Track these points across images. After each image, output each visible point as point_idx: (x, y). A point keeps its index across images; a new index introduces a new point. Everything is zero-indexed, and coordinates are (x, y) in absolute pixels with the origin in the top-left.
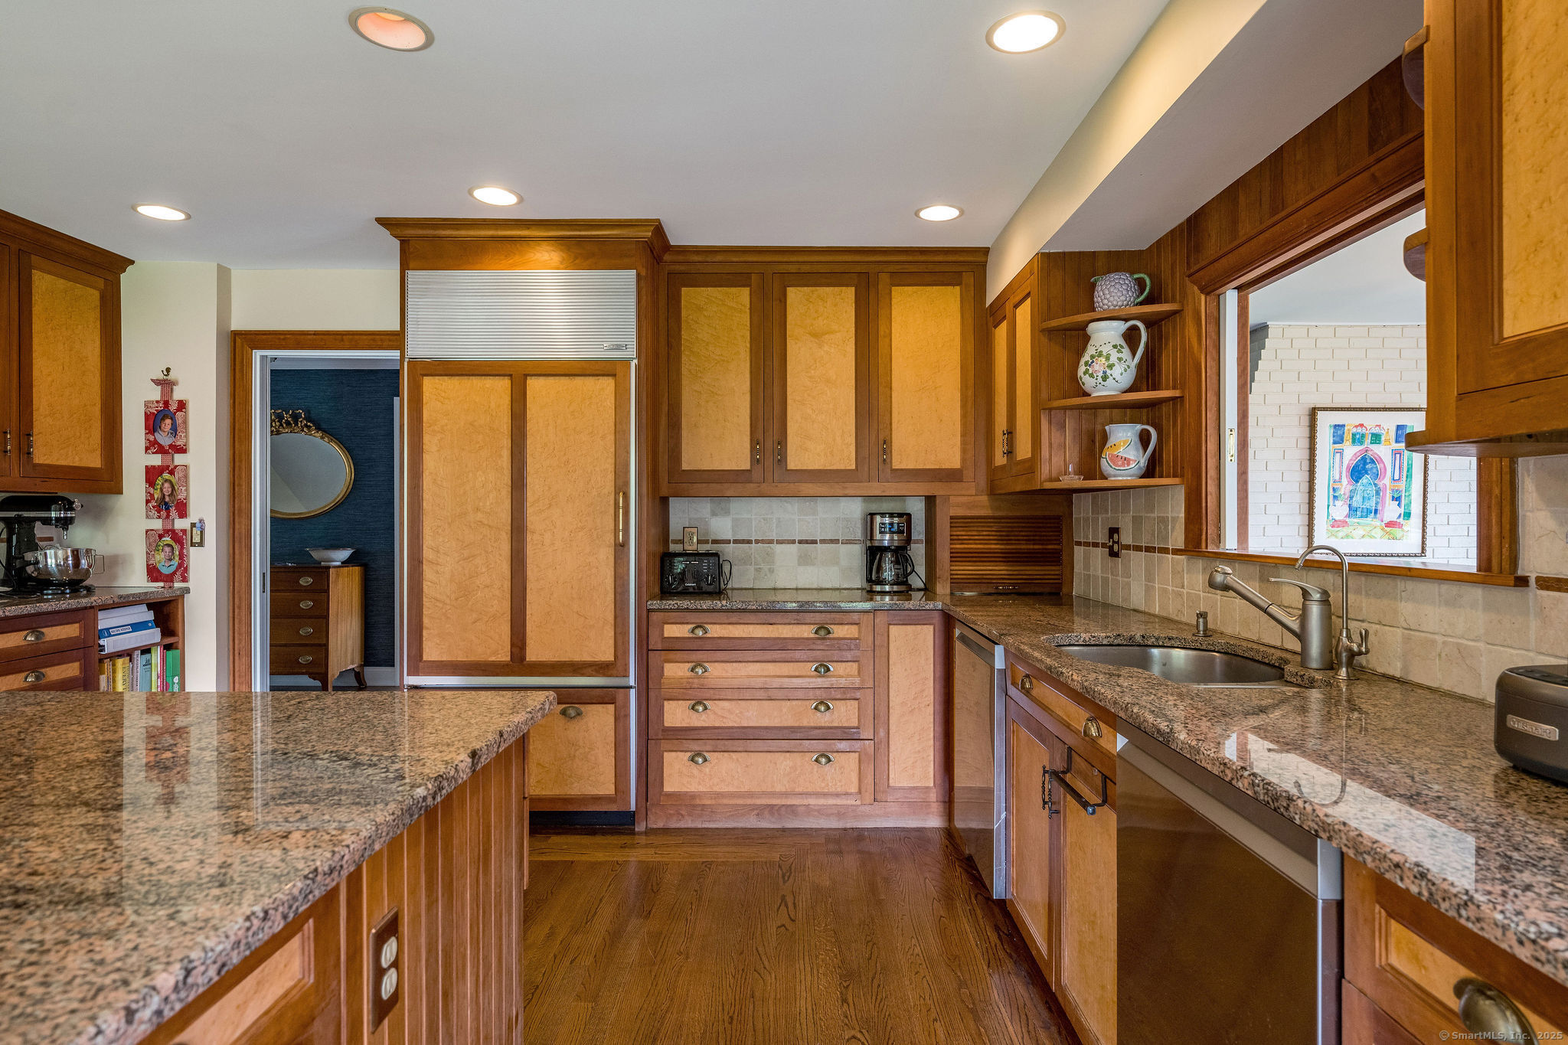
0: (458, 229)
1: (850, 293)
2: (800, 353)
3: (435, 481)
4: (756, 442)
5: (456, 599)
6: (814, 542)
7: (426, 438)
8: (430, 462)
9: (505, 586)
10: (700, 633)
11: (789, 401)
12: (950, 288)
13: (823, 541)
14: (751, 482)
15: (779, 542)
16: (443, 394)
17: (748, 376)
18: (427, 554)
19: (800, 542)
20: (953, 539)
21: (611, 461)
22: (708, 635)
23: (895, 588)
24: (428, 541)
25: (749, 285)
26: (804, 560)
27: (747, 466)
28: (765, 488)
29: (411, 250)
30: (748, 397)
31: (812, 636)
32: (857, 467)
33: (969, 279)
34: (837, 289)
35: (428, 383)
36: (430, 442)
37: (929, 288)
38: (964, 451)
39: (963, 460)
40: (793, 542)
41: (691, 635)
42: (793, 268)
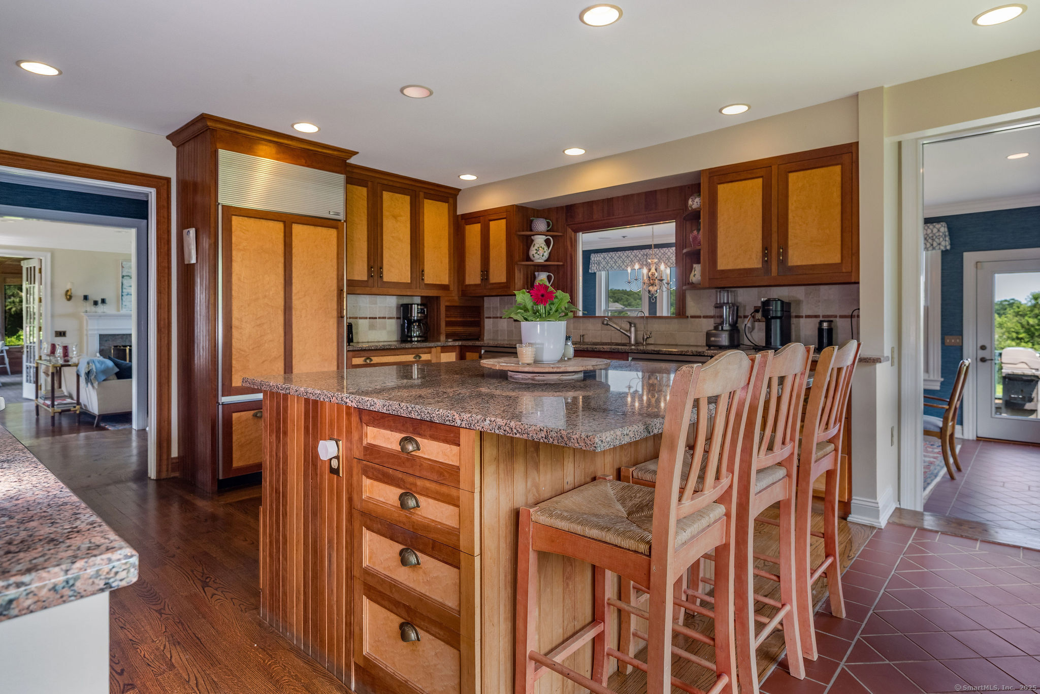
0: (251, 131)
1: (408, 198)
2: (388, 225)
3: (239, 279)
4: (370, 268)
5: (253, 349)
6: (376, 318)
7: (234, 253)
8: (236, 267)
9: (281, 341)
10: (368, 361)
11: (384, 248)
12: (444, 203)
13: (379, 318)
14: (368, 287)
15: (360, 318)
16: (244, 228)
17: (366, 232)
18: (235, 322)
19: (370, 318)
20: (447, 316)
21: (335, 273)
22: (372, 362)
23: (419, 339)
24: (235, 314)
25: (366, 186)
26: (372, 327)
27: (365, 278)
28: (374, 290)
29: (218, 136)
30: (366, 243)
31: (414, 360)
32: (411, 281)
33: (451, 200)
34: (403, 196)
35: (235, 220)
36: (236, 255)
37: (437, 202)
38: (450, 277)
39: (450, 281)
40: (366, 318)
41: (364, 363)
42: (386, 182)
